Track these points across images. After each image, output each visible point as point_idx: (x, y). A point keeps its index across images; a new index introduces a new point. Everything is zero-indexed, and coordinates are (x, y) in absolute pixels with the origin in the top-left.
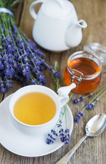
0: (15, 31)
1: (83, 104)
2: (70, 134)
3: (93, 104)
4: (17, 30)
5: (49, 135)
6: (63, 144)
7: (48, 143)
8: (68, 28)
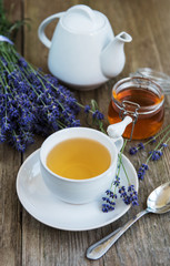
0: (24, 64)
1: (144, 154)
2: (137, 190)
3: (160, 151)
4: (25, 62)
5: (104, 199)
6: (129, 207)
7: (105, 211)
8: (104, 48)
